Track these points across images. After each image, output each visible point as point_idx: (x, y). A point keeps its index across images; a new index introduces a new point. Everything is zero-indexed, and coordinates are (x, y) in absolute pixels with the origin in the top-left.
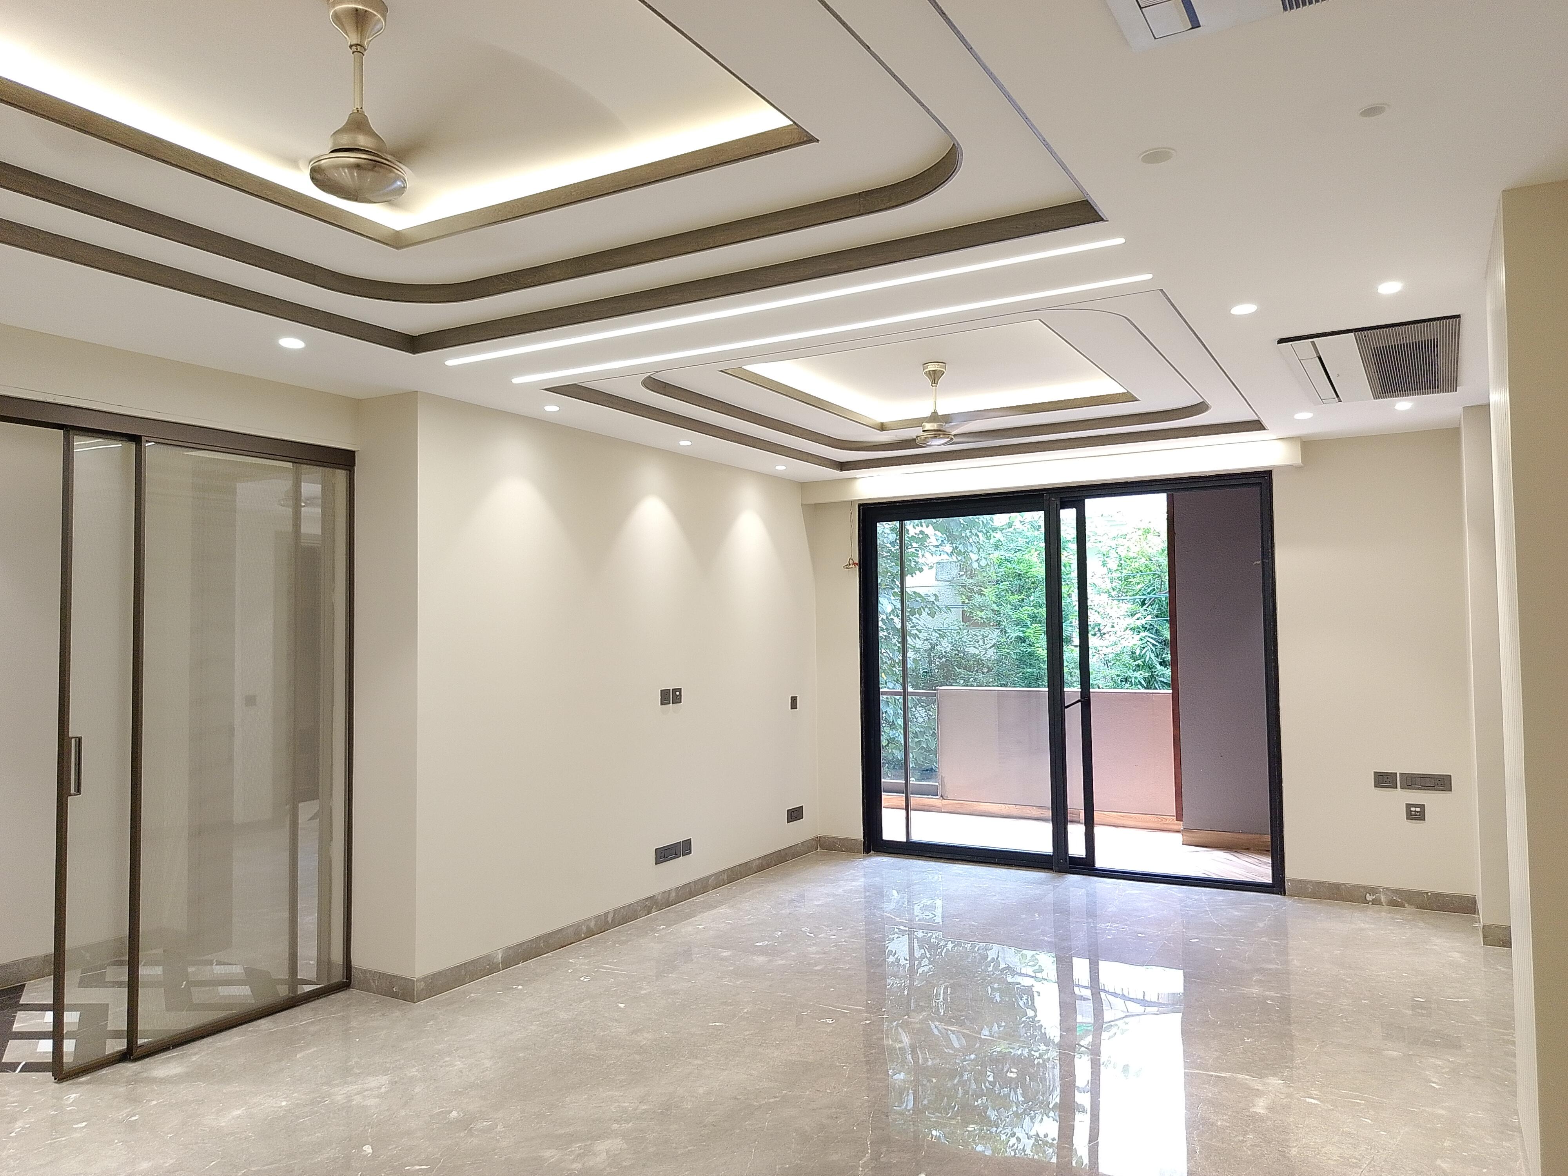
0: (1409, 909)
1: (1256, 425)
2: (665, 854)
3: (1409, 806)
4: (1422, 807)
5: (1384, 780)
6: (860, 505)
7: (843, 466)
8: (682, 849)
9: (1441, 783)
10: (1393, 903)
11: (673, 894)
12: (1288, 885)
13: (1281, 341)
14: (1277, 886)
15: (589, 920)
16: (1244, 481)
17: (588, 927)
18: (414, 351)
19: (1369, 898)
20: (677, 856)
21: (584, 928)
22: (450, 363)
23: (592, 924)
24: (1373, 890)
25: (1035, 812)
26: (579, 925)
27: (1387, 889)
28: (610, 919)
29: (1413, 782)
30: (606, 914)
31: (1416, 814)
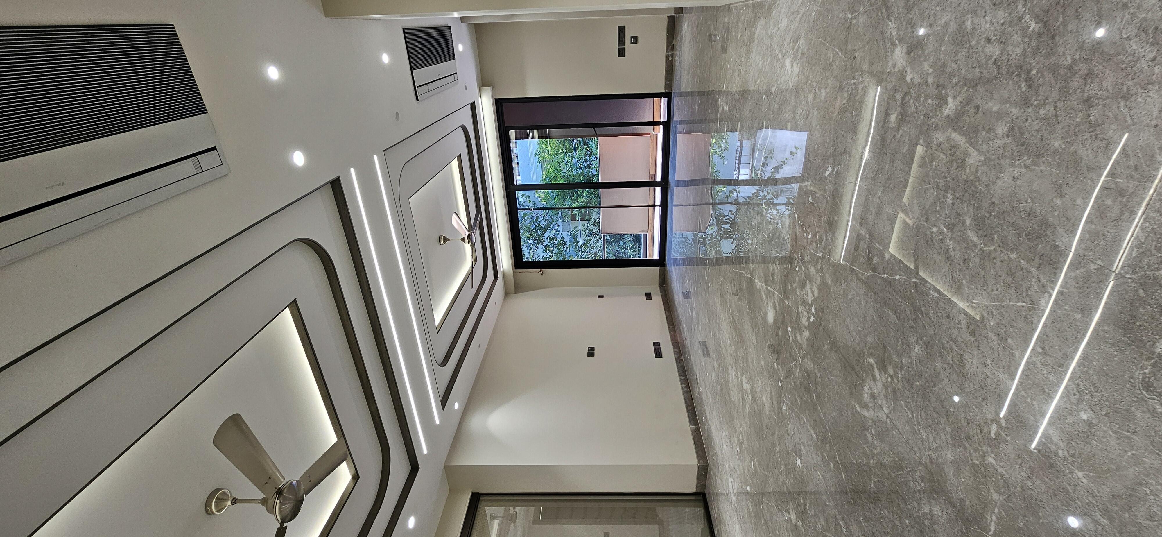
0: (674, 42)
1: (473, 105)
2: (658, 354)
3: (632, 43)
4: (632, 37)
5: (622, 53)
6: (516, 268)
7: (496, 277)
8: (657, 345)
9: (621, 30)
10: (673, 49)
11: (676, 350)
12: (667, 91)
13: (417, 100)
14: (668, 95)
15: (682, 387)
16: (500, 110)
17: (686, 387)
18: (418, 468)
19: (670, 59)
20: (660, 349)
21: (686, 389)
22: (425, 452)
23: (684, 386)
24: (667, 57)
25: (652, 193)
26: (684, 392)
27: (667, 51)
28: (683, 378)
29: (621, 41)
30: (681, 379)
31: (635, 40)
